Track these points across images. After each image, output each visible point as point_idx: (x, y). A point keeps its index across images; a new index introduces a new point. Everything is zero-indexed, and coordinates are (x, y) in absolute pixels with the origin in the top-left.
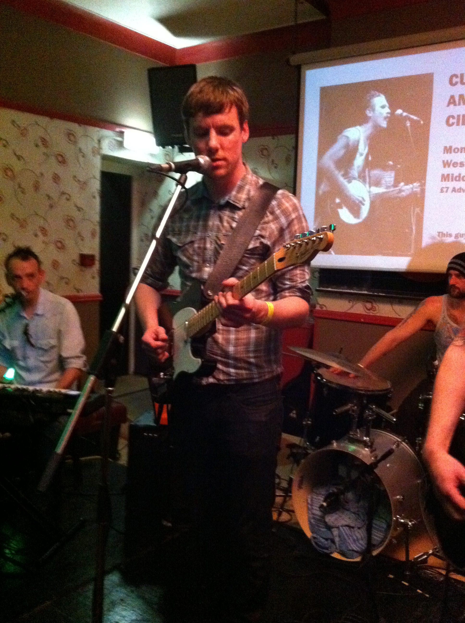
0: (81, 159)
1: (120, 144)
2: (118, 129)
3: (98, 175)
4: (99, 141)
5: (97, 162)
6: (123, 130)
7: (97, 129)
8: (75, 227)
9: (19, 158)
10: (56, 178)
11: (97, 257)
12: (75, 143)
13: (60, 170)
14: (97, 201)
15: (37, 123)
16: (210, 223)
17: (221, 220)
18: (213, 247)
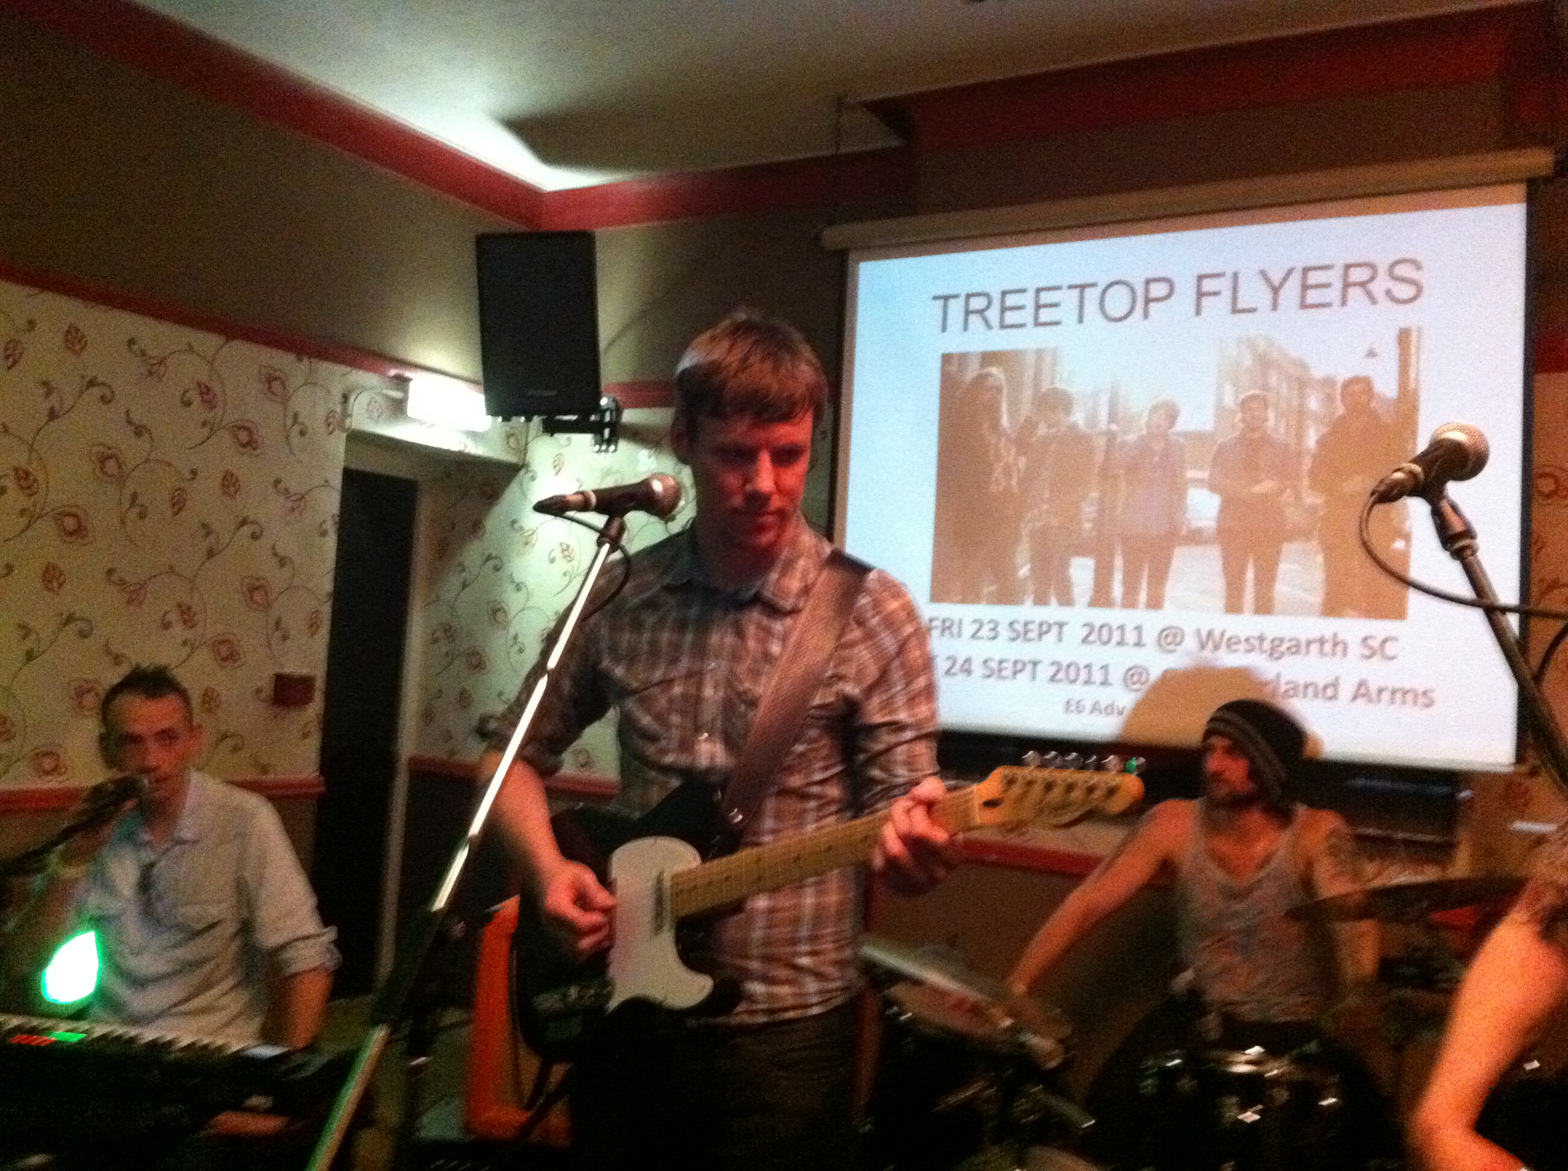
0: (295, 439)
1: (398, 408)
2: (393, 372)
3: (337, 481)
4: (345, 398)
5: (337, 448)
6: (408, 374)
7: (343, 369)
8: (267, 606)
9: (139, 431)
10: (230, 484)
11: (320, 684)
12: (285, 400)
13: (241, 465)
14: (330, 544)
15: (191, 349)
16: (714, 639)
17: (740, 634)
18: (721, 693)
